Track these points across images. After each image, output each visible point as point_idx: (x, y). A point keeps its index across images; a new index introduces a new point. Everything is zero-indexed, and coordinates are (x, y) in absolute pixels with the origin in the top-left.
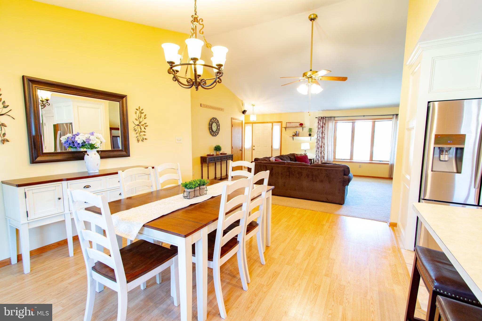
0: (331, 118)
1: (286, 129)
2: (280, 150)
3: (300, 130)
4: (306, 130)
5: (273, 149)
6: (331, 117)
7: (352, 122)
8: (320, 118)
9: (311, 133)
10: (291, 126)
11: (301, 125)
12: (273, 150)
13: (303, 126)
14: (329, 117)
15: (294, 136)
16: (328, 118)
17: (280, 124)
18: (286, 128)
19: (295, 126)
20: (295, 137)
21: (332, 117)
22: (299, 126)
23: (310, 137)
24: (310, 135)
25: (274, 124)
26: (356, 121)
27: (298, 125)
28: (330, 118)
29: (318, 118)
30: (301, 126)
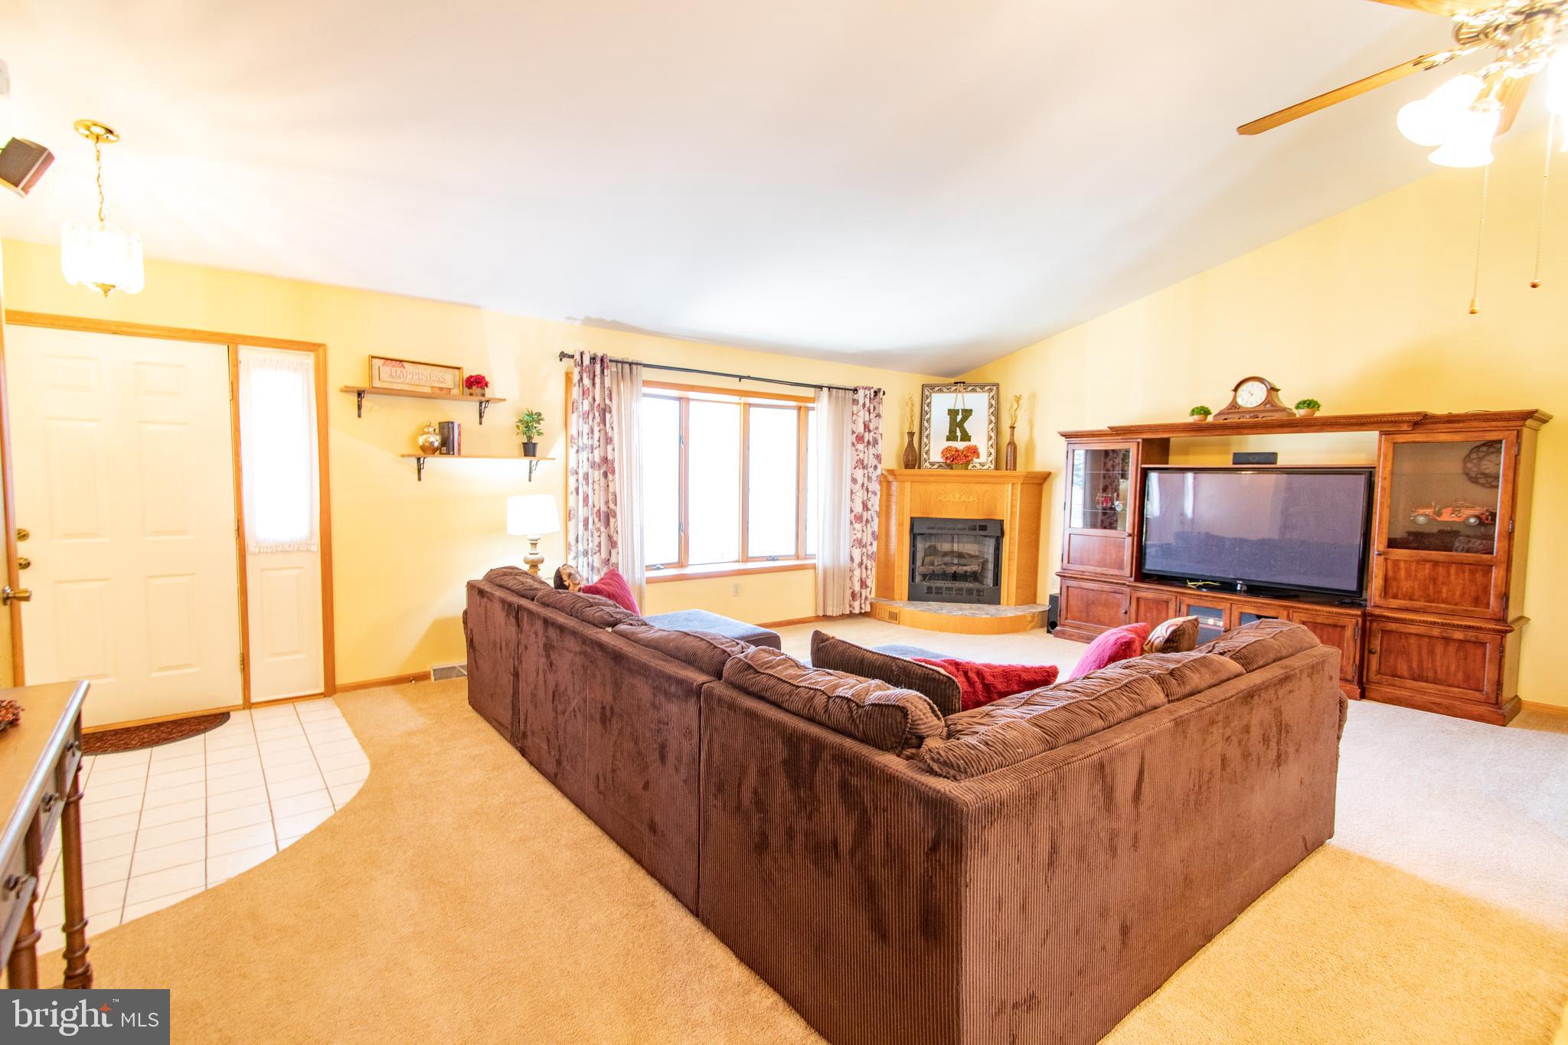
0: (634, 367)
1: (364, 402)
2: (316, 547)
3: (462, 412)
4: (502, 418)
5: (251, 546)
6: (631, 364)
7: (680, 399)
8: (587, 361)
9: (534, 441)
10: (406, 388)
11: (476, 383)
12: (249, 559)
13: (489, 393)
14: (623, 362)
15: (429, 450)
16: (620, 365)
17: (309, 359)
18: (360, 394)
19: (427, 390)
20: (433, 463)
21: (637, 364)
22: (455, 392)
23: (527, 460)
24: (529, 449)
25: (245, 353)
26: (691, 395)
27: (449, 379)
28: (627, 367)
29: (577, 357)
30: (475, 389)
